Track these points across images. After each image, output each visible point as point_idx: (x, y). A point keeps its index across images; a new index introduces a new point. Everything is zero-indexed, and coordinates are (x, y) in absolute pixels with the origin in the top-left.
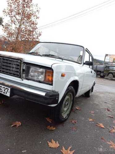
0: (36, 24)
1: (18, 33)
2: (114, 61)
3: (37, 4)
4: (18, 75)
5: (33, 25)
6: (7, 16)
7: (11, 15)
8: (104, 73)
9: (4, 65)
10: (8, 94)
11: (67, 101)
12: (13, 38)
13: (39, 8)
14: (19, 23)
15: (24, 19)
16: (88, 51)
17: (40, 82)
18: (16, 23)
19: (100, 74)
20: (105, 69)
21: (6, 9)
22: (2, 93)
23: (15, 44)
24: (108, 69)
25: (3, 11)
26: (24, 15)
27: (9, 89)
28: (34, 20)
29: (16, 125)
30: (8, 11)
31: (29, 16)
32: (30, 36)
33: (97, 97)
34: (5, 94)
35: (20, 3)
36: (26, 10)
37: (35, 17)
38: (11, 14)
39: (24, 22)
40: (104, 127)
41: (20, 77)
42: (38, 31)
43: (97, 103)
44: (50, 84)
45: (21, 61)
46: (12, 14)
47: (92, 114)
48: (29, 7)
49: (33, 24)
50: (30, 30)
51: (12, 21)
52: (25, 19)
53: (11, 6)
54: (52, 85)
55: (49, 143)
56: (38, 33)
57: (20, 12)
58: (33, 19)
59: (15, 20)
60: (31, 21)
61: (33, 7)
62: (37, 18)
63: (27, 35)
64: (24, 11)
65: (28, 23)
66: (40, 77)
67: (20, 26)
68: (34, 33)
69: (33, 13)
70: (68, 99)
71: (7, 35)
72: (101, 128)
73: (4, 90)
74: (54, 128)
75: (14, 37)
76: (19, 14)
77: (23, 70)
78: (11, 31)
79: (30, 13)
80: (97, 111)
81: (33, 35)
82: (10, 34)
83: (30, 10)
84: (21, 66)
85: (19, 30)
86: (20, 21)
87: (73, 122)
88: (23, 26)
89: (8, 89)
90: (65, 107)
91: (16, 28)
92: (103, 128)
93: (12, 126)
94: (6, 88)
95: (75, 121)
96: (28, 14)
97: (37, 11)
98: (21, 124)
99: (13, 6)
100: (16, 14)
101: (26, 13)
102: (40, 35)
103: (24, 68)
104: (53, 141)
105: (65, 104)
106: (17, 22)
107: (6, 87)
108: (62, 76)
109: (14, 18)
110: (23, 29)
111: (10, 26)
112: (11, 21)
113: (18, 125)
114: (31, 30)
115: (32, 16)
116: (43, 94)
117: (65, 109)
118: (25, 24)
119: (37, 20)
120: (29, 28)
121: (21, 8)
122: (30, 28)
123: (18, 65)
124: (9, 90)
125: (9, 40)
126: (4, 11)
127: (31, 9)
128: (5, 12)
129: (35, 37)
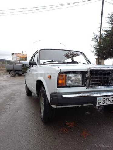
2: (21, 59)
8: (23, 71)
19: (19, 73)
20: (23, 67)
24: (25, 67)
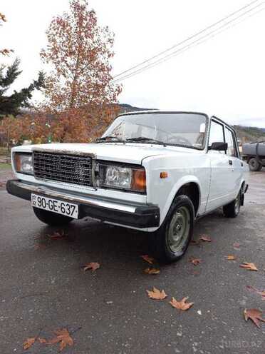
0: (109, 70)
1: (74, 94)
3: (107, 27)
4: (88, 182)
5: (102, 73)
6: (47, 62)
7: (57, 60)
9: (64, 168)
10: (75, 215)
11: (177, 222)
12: (64, 107)
13: (112, 35)
14: (73, 73)
15: (82, 63)
16: (219, 120)
17: (125, 190)
18: (66, 74)
21: (46, 48)
22: (65, 214)
23: (69, 119)
25: (41, 54)
26: (83, 54)
27: (77, 206)
28: (103, 61)
29: (91, 268)
30: (49, 52)
31: (92, 55)
32: (99, 96)
33: (254, 215)
34: (70, 216)
35: (73, 31)
36: (86, 44)
37: (106, 55)
38: (55, 56)
39: (82, 70)
40: (255, 268)
41: (92, 186)
42: (114, 84)
43: (251, 227)
44: (142, 193)
45: (91, 158)
46: (57, 57)
47: (235, 248)
48: (91, 36)
49: (103, 69)
50: (97, 85)
51: (59, 71)
52: (86, 62)
53: (54, 41)
54: (145, 193)
55: (149, 292)
56: (115, 88)
57: (74, 48)
58: (101, 58)
59: (66, 68)
60: (98, 63)
61: (100, 33)
62: (109, 56)
63: (91, 97)
64: (80, 46)
65: (91, 70)
66: (125, 183)
67: (76, 78)
68: (107, 88)
69: (101, 46)
70: (180, 219)
71: (51, 102)
72: (250, 270)
73: (69, 209)
74: (158, 272)
75: (65, 104)
76: (71, 53)
77: (96, 173)
78: (58, 93)
79: (95, 48)
80: (248, 242)
81: (104, 95)
82: (58, 99)
83: (94, 42)
84: (91, 166)
85: (74, 86)
86: (74, 68)
87: (193, 261)
88: (81, 78)
89: (75, 207)
90: (175, 234)
91: (68, 83)
92: (253, 270)
93: (85, 269)
94: (72, 206)
95: (198, 260)
96: (89, 51)
97: (109, 40)
98: (100, 266)
99: (58, 40)
100: (67, 55)
101: (87, 49)
102: (119, 91)
103: (97, 170)
104: (155, 289)
105: (175, 228)
106: (70, 72)
107: (70, 204)
108: (161, 177)
109: (63, 63)
110: (83, 83)
111: (55, 81)
112: (56, 71)
113: (95, 268)
114: (100, 83)
115: (99, 53)
116: (132, 210)
117: (177, 239)
118: (85, 73)
119: (111, 60)
120: (94, 80)
121: (75, 41)
122: (98, 79)
123: (86, 166)
124: (77, 209)
125: (55, 110)
126: (43, 54)
127: (95, 38)
128: (45, 55)
129: (108, 97)
